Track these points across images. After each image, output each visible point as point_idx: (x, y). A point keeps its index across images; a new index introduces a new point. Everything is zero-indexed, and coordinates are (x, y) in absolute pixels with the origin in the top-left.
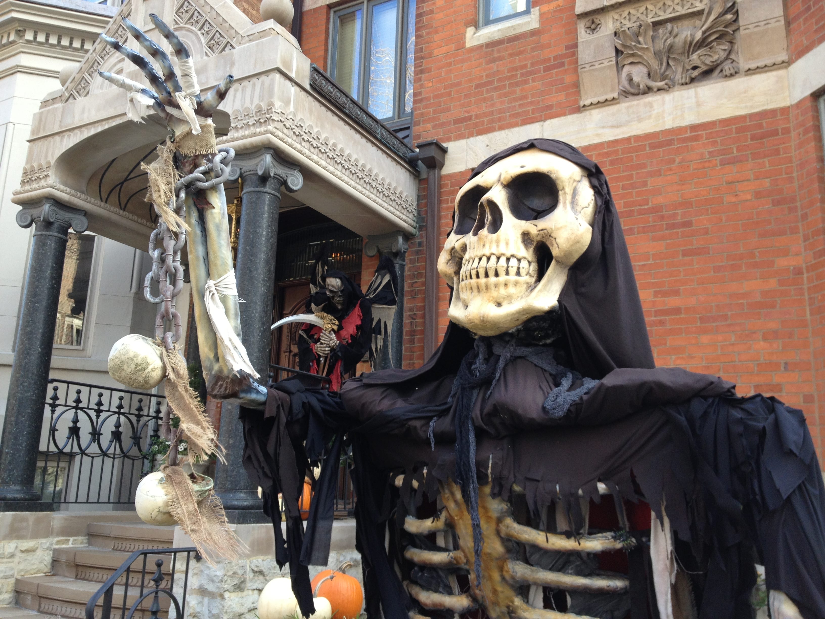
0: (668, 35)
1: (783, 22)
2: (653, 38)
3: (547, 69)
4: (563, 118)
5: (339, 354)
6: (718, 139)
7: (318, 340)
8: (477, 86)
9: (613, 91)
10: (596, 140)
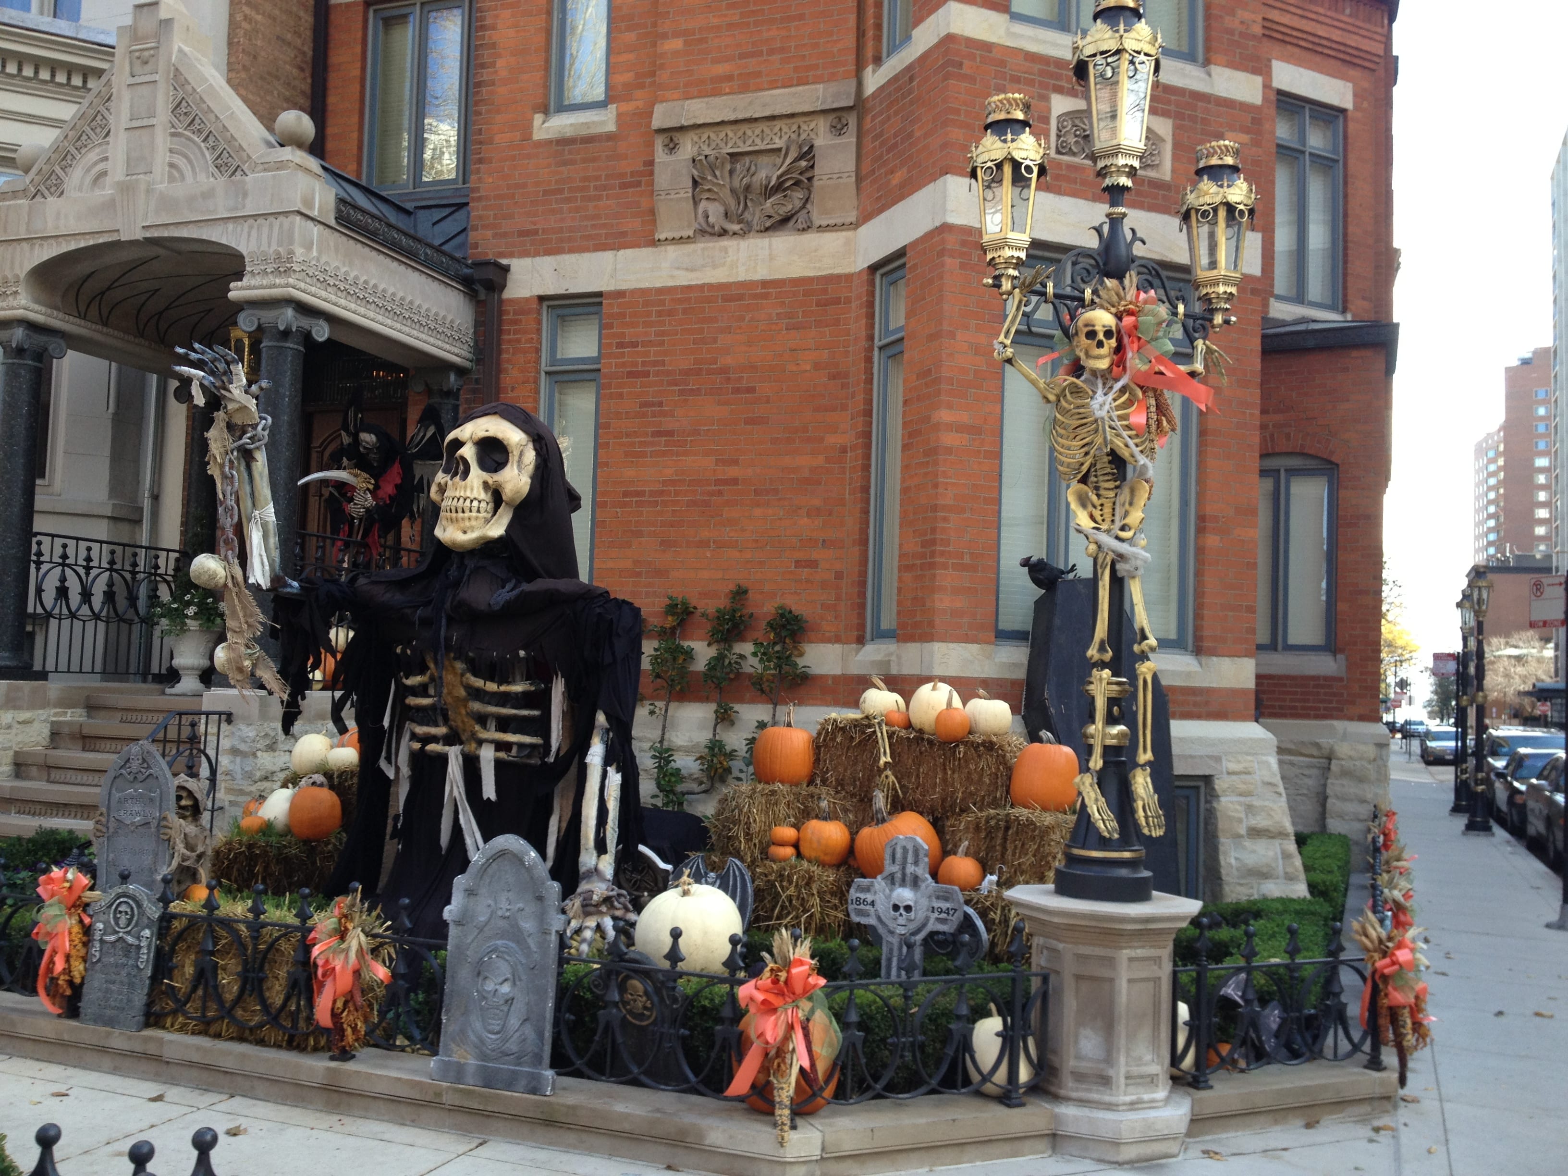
0: (745, 172)
1: (854, 179)
2: (731, 172)
3: (624, 186)
4: (637, 250)
5: (376, 516)
6: (787, 301)
7: (351, 500)
8: (545, 193)
9: (689, 226)
10: (670, 283)
